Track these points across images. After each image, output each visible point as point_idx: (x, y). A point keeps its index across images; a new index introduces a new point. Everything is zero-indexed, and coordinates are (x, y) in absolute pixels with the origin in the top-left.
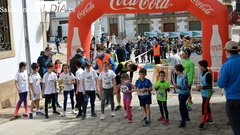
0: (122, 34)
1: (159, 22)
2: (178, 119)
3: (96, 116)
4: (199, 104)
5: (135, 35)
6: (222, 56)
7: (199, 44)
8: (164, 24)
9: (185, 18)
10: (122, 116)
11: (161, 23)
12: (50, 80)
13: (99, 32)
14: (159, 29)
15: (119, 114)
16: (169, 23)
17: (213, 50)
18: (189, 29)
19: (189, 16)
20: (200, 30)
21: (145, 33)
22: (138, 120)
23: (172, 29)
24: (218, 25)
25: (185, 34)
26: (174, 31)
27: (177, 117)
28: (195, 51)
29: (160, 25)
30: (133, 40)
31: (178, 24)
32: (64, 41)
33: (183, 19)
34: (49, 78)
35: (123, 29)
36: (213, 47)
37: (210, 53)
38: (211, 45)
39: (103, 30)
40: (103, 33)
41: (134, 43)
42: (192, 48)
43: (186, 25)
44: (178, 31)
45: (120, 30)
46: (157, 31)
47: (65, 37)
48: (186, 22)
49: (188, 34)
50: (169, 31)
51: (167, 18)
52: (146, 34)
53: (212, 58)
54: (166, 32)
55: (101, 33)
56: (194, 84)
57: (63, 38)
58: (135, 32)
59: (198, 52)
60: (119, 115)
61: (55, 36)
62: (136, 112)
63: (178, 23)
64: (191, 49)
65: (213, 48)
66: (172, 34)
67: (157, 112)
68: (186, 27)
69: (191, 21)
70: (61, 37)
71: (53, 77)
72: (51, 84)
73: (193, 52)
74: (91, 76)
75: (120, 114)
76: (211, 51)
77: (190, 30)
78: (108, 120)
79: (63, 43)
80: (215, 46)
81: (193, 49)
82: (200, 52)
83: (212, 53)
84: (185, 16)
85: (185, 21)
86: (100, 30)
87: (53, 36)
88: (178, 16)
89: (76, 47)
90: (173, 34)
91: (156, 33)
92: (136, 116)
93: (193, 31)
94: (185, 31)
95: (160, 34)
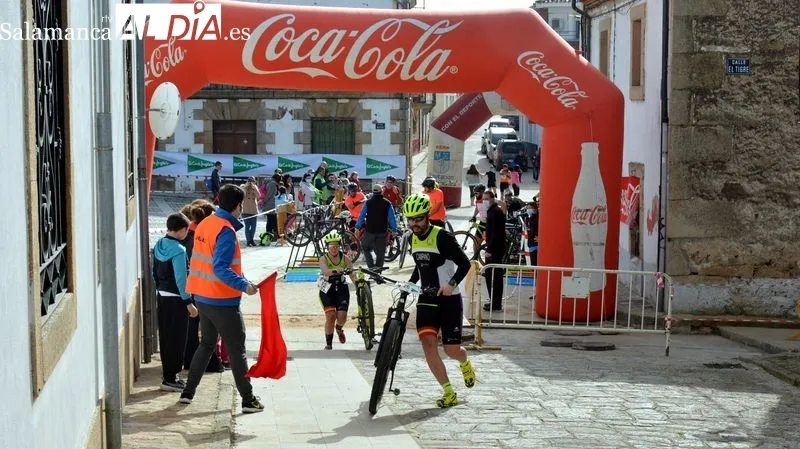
1: (198, 114)
6: (605, 242)
8: (216, 124)
9: (297, 104)
11: (205, 120)
14: (196, 143)
16: (234, 118)
17: (581, 223)
18: (309, 147)
19: (312, 99)
23: (245, 142)
24: (597, 145)
25: (295, 163)
26: (255, 153)
29: (199, 126)
31: (270, 126)
33: (289, 110)
36: (579, 211)
37: (569, 231)
43: (301, 130)
44: (271, 153)
46: (186, 147)
48: (298, 118)
49: (305, 166)
50: (234, 149)
51: (226, 101)
53: (575, 248)
54: (222, 153)
63: (268, 122)
65: (579, 214)
66: (246, 162)
68: (298, 138)
69: (320, 115)
77: (313, 151)
80: (587, 210)
84: (296, 98)
85: (297, 115)
88: (271, 96)
90: (250, 163)
91: (184, 158)
93: (325, 155)
94: (293, 154)
95: (199, 160)
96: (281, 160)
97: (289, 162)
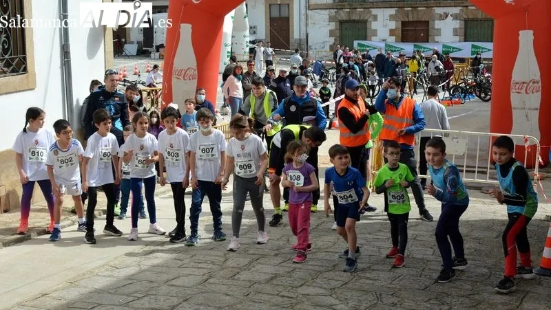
0: (300, 44)
1: (392, 18)
2: (420, 256)
3: (224, 240)
4: (475, 221)
5: (331, 46)
6: (538, 107)
7: (486, 75)
8: (404, 23)
9: (456, 10)
10: (284, 242)
11: (397, 21)
12: (104, 151)
13: (245, 37)
14: (390, 35)
15: (278, 236)
16: (415, 20)
17: (519, 93)
18: (463, 38)
19: (467, 6)
20: (492, 41)
21: (356, 43)
22: (324, 253)
23: (422, 35)
24: (532, 32)
25: (454, 48)
26: (428, 42)
27: (419, 250)
28: (475, 91)
29: (393, 25)
30: (324, 58)
31: (438, 24)
32: (157, 55)
33: (450, 13)
34: (101, 146)
35: (303, 32)
36: (517, 83)
38: (512, 79)
39: (254, 33)
40: (252, 39)
41: (327, 68)
42: (469, 84)
43: (458, 26)
44: (438, 42)
45: (296, 33)
46: (384, 38)
47: (162, 46)
48: (456, 19)
49: (460, 50)
50: (414, 39)
51: (410, 9)
52: (359, 45)
53: (514, 111)
54: (407, 42)
55: (248, 39)
56: (467, 171)
57: (154, 47)
58: (332, 40)
59: (483, 95)
60: (278, 239)
61: (136, 42)
62: (322, 234)
63: (437, 22)
64: (466, 87)
65: (517, 86)
66: (422, 47)
67: (370, 236)
68: (456, 32)
69: (470, 17)
70: (152, 46)
71: (109, 146)
72: (106, 161)
73: (471, 93)
74: (212, 146)
75: (281, 238)
76: (511, 93)
77: (465, 41)
78: (251, 251)
79: (155, 59)
80: (524, 83)
81: (470, 88)
82: (486, 95)
83: (515, 99)
84: (455, 6)
85: (455, 17)
86: (247, 33)
87: (132, 43)
88: (438, 5)
89: (183, 72)
90: (424, 48)
91: (383, 45)
92: (320, 244)
93: (473, 43)
94: (453, 42)
95: (392, 47)
96: (444, 46)
97: (450, 47)
